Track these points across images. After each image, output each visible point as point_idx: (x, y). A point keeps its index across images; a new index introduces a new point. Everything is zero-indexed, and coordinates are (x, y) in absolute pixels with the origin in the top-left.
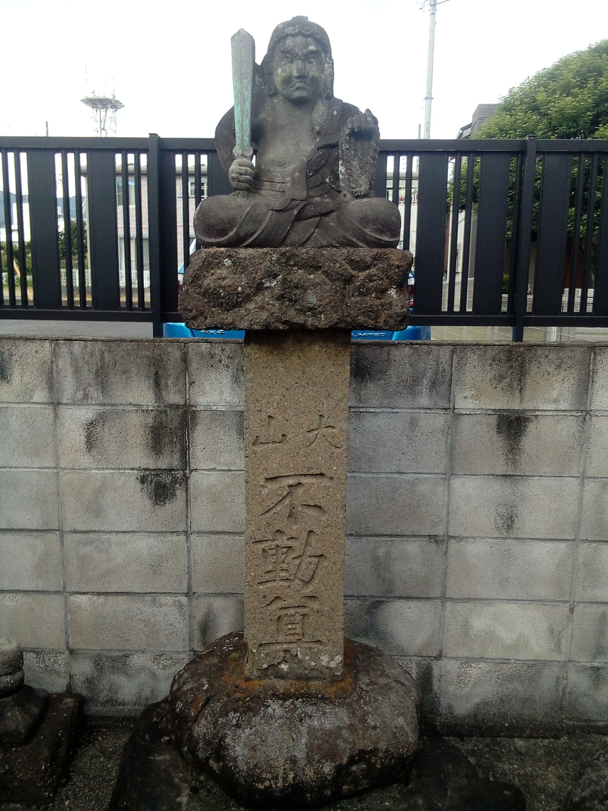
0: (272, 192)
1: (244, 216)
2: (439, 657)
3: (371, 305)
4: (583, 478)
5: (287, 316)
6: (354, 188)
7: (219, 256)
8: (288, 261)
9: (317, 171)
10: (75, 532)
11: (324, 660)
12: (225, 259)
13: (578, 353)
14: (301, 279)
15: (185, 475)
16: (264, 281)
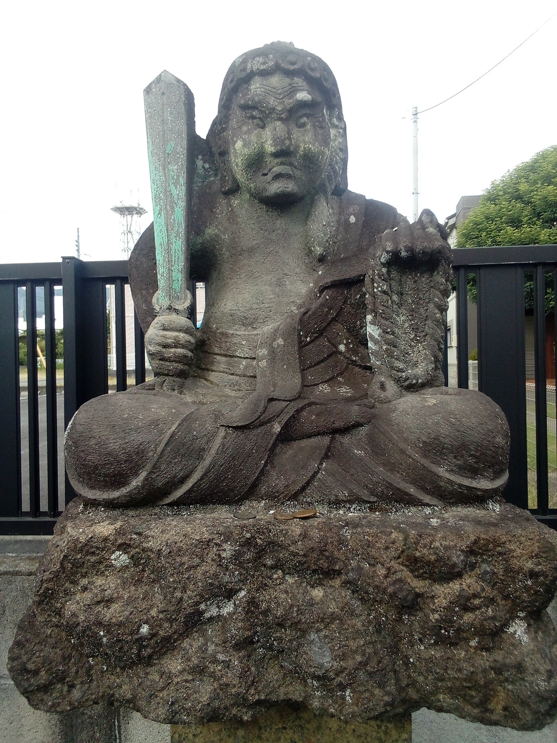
0: (232, 376)
1: (162, 445)
3: (472, 673)
5: (260, 688)
6: (401, 371)
7: (98, 548)
8: (260, 558)
9: (321, 333)
12: (114, 552)
14: (291, 606)
16: (202, 607)
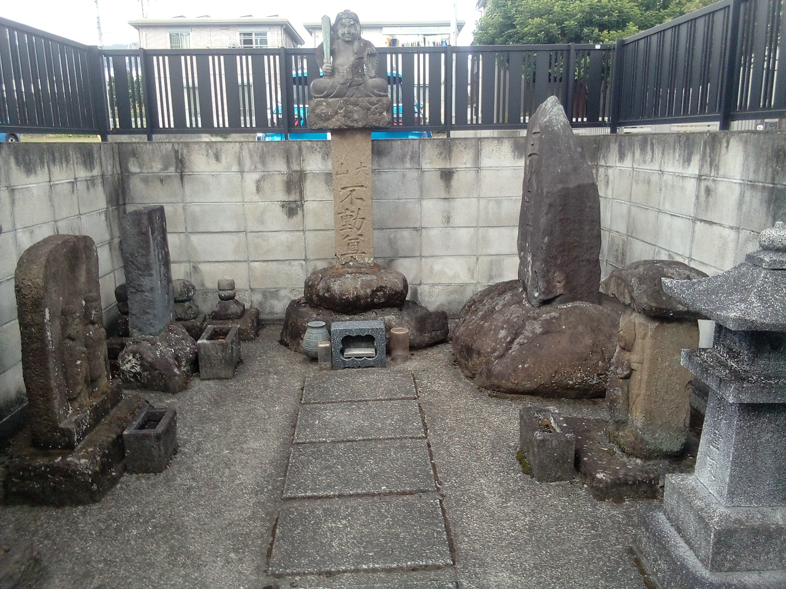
0: (339, 76)
1: (329, 86)
2: (420, 284)
4: (479, 198)
5: (347, 123)
6: (370, 75)
8: (347, 103)
9: (356, 68)
10: (252, 232)
11: (366, 260)
13: (473, 141)
14: (351, 109)
15: (302, 203)
16: (338, 110)
